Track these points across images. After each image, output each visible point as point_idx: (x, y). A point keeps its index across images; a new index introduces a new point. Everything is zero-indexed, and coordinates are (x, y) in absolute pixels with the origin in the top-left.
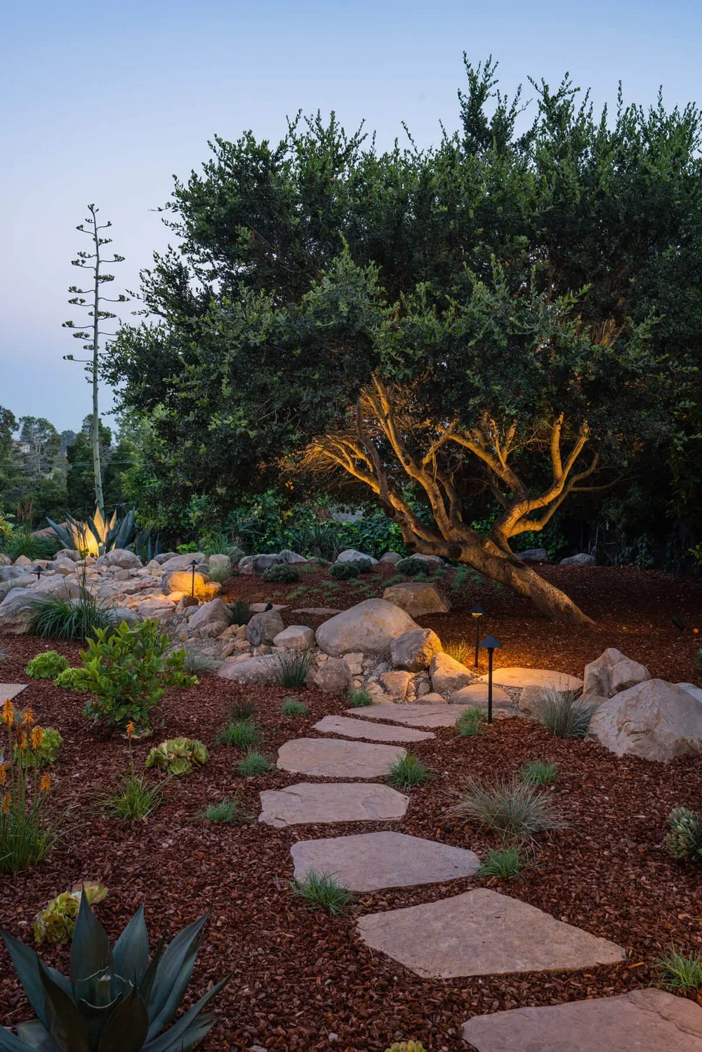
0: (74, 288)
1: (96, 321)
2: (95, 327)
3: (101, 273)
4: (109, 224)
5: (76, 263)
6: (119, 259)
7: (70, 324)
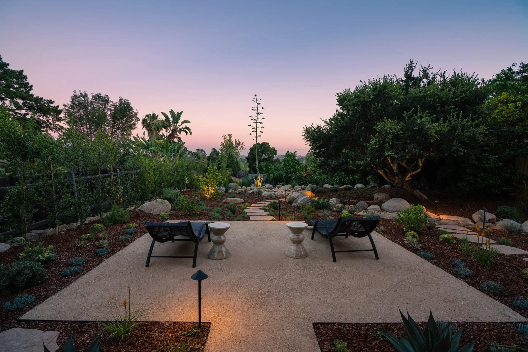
0: (251, 116)
1: (257, 124)
2: (257, 126)
3: (258, 112)
4: (260, 99)
5: (252, 110)
6: (263, 108)
7: (250, 125)
